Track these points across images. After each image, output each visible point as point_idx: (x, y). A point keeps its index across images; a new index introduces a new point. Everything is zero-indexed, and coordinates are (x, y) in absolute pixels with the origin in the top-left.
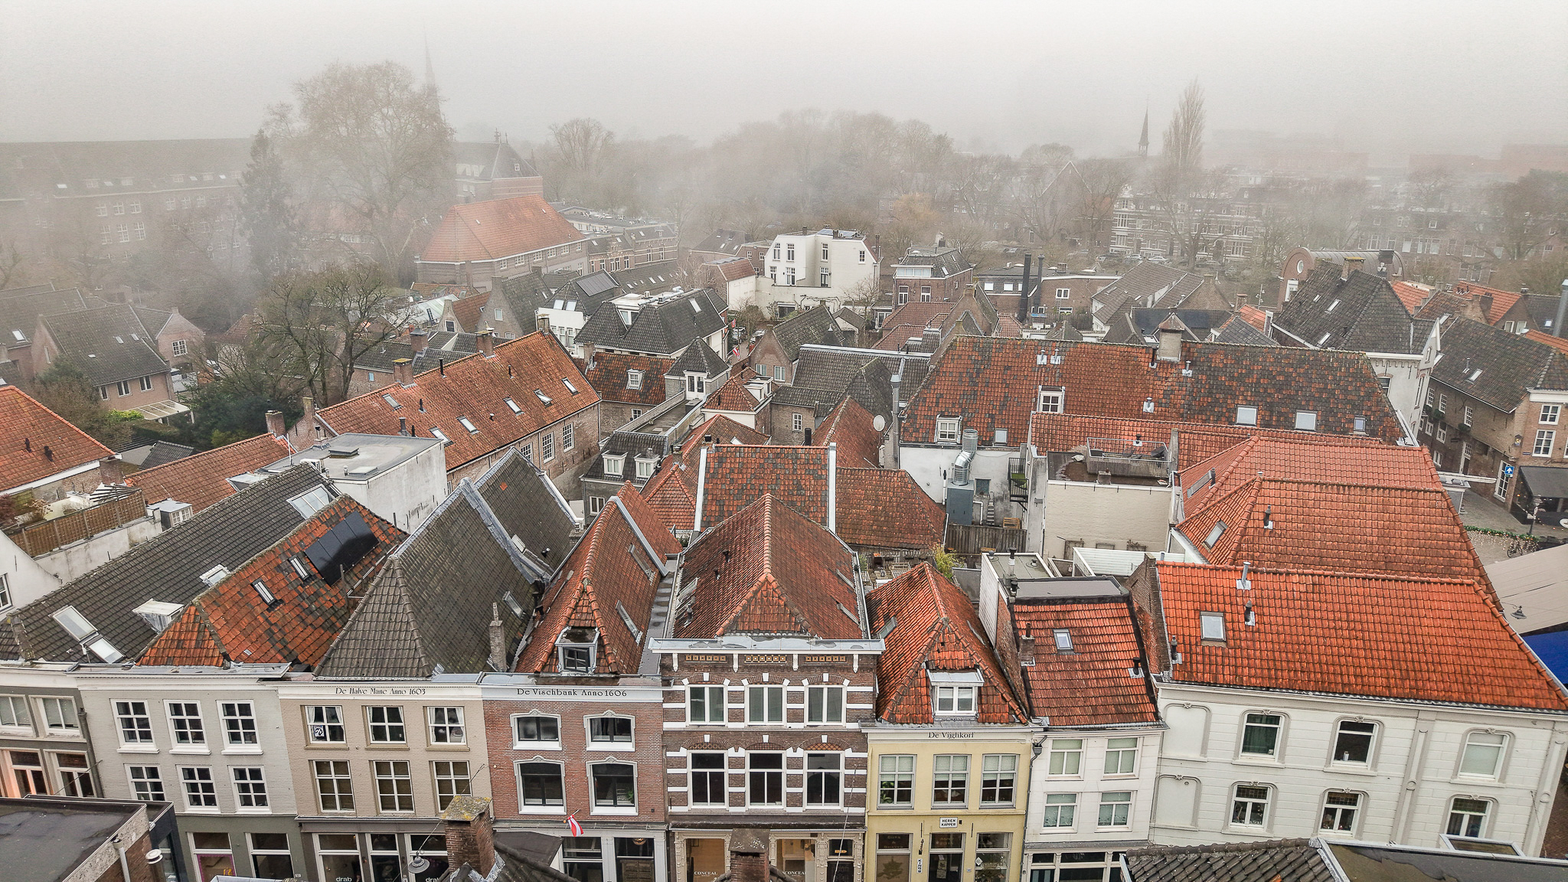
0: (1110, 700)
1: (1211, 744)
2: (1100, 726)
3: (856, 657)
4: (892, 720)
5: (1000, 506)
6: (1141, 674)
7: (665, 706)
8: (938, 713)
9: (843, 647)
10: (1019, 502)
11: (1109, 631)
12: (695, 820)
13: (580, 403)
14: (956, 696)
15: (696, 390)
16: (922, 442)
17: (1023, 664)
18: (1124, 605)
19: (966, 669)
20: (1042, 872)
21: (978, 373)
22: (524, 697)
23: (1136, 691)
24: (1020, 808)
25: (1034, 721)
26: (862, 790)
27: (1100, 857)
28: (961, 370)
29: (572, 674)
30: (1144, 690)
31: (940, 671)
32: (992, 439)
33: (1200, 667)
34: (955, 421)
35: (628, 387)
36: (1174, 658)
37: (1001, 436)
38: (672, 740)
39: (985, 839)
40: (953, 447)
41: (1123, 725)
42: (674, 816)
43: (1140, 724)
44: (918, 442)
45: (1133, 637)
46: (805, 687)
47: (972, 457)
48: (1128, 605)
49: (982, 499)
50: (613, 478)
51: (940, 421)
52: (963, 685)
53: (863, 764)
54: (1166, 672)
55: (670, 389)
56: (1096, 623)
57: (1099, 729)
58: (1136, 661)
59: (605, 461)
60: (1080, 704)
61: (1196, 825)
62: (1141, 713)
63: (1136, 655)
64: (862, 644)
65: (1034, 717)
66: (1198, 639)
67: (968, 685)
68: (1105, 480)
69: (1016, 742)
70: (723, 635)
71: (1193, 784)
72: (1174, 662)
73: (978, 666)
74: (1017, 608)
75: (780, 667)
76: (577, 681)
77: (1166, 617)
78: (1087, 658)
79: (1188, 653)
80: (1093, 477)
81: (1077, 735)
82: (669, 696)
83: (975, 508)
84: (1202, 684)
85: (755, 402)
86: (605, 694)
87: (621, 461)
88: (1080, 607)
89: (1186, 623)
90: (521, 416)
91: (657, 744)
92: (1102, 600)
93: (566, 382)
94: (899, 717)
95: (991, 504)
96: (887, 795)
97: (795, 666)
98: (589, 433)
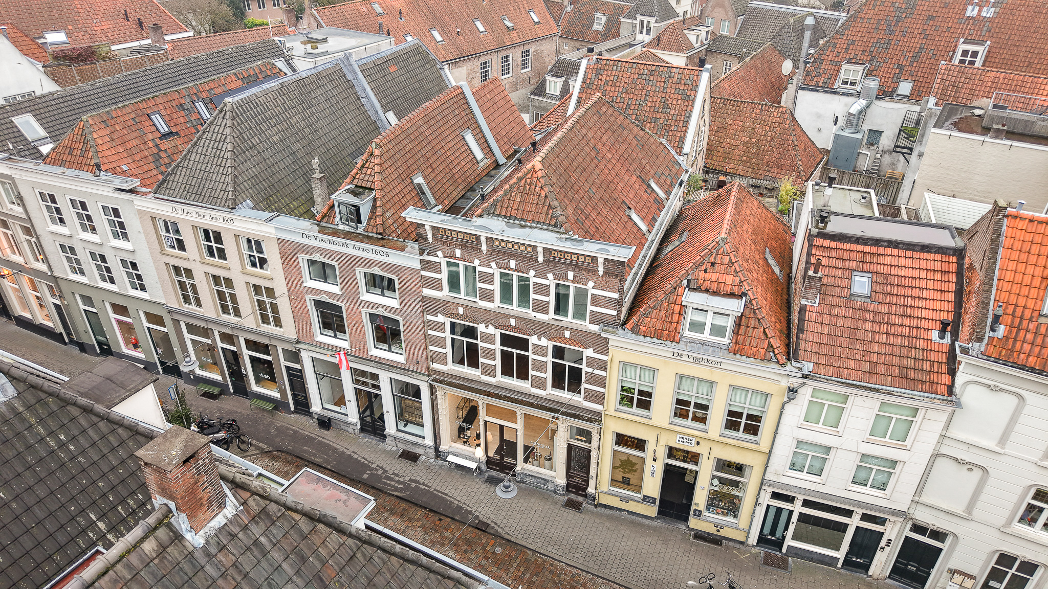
0: (896, 360)
1: (1013, 436)
2: (873, 386)
3: (601, 261)
4: (635, 331)
5: (887, 159)
6: (948, 339)
7: (424, 273)
8: (687, 333)
9: (590, 248)
10: (903, 153)
11: (923, 284)
12: (454, 379)
13: (540, 32)
14: (709, 320)
15: (644, 33)
16: (822, 87)
17: (803, 302)
18: (954, 259)
19: (732, 295)
20: (779, 510)
21: (898, 21)
22: (306, 241)
23: (935, 357)
24: (764, 446)
25: (794, 364)
26: (602, 390)
27: (849, 513)
28: (881, 17)
29: (347, 228)
30: (944, 358)
31: (701, 291)
32: (894, 90)
33: (1027, 347)
34: (860, 68)
35: (593, 29)
36: (993, 329)
37: (905, 88)
38: (431, 306)
39: (723, 465)
40: (852, 95)
41: (903, 391)
42: (436, 372)
43: (926, 395)
44: (818, 86)
45: (951, 297)
46: (550, 281)
47: (868, 106)
48: (958, 259)
49: (870, 150)
50: (552, 97)
51: (845, 66)
52: (718, 311)
53: (603, 366)
54: (976, 345)
55: (625, 31)
56: (909, 273)
57: (870, 389)
58: (944, 326)
59: (548, 82)
60: (857, 357)
61: (969, 513)
62: (932, 383)
63: (950, 317)
64: (611, 249)
65: (797, 360)
66: (1035, 314)
67: (727, 312)
68: (998, 134)
69: (769, 381)
70: (481, 216)
71: (977, 474)
72: (992, 334)
73: (746, 295)
74: (818, 242)
75: (526, 256)
76: (347, 235)
77: (999, 280)
78: (884, 309)
79: (1016, 328)
80: (986, 130)
81: (843, 390)
82: (426, 265)
83: (861, 157)
84: (1022, 367)
85: (690, 46)
86: (371, 251)
87: (560, 82)
88: (895, 252)
89: (1025, 291)
90: (485, 36)
91: (419, 307)
92: (925, 248)
93: (532, 14)
94: (643, 329)
95: (878, 156)
96: (626, 398)
97: (541, 259)
98: (547, 59)
